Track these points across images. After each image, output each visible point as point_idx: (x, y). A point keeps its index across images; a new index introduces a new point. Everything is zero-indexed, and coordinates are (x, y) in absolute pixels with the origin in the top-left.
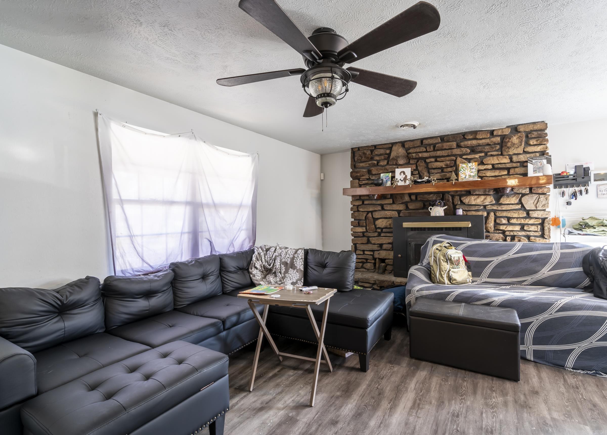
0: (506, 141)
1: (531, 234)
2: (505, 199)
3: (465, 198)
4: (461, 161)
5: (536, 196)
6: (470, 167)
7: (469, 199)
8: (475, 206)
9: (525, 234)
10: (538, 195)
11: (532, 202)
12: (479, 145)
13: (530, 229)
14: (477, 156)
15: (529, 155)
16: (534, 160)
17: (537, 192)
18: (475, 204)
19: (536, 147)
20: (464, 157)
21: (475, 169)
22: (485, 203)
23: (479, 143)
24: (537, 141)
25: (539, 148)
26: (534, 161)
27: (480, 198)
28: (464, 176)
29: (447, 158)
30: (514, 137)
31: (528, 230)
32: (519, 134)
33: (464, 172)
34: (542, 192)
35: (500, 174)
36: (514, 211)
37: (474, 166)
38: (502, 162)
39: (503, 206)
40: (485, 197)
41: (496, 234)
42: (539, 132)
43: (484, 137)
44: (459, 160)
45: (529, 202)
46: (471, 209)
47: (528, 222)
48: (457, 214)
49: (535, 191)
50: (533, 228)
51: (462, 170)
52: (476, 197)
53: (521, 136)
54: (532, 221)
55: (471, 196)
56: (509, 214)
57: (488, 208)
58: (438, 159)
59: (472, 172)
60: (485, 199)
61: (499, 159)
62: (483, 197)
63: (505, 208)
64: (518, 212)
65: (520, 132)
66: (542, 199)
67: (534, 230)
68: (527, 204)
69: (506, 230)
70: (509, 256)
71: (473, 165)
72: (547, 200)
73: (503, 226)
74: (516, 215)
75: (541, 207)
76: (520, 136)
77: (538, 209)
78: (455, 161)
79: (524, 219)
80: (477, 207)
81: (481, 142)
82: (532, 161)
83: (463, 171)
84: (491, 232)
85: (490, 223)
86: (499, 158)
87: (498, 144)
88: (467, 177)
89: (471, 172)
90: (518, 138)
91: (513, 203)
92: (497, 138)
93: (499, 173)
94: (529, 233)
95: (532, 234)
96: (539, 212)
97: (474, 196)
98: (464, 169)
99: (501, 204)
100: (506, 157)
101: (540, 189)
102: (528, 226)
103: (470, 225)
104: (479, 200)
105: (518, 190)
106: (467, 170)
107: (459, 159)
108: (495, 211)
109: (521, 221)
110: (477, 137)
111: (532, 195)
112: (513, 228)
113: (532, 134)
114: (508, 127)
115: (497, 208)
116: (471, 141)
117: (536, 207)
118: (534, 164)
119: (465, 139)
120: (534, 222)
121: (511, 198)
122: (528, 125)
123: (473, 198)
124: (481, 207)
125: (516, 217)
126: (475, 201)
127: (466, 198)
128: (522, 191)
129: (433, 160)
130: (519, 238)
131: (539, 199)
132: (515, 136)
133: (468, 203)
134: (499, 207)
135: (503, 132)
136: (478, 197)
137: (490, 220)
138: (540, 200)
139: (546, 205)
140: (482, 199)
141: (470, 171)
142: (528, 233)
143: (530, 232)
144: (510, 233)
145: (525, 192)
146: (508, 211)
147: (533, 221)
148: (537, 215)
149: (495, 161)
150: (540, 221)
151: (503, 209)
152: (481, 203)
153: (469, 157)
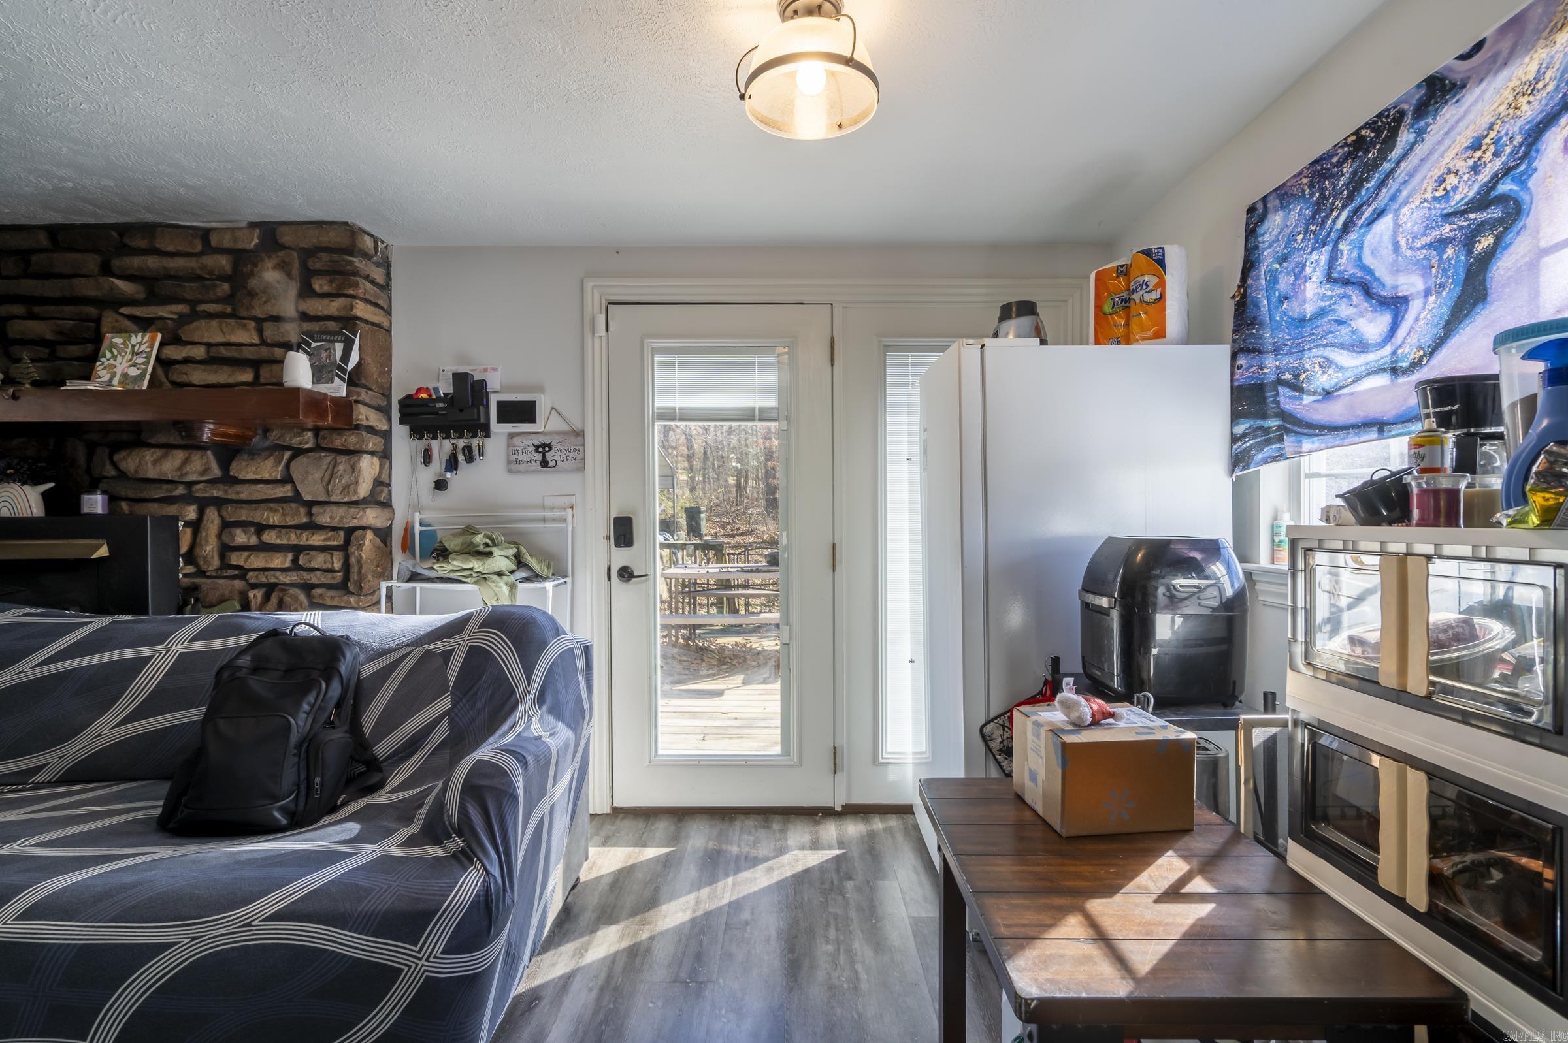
0: (245, 270)
1: (314, 578)
2: (244, 464)
3: (124, 453)
4: (116, 324)
5: (328, 458)
6: (133, 346)
7: (138, 460)
8: (158, 485)
9: (299, 581)
10: (332, 456)
11: (318, 476)
12: (169, 276)
13: (314, 564)
14: (164, 311)
15: (309, 324)
16: (315, 341)
17: (331, 446)
18: (156, 477)
19: (326, 301)
20: (123, 310)
21: (145, 355)
22: (187, 473)
23: (165, 268)
24: (331, 282)
25: (334, 307)
26: (314, 345)
27: (170, 458)
28: (107, 378)
29: (68, 309)
30: (267, 260)
31: (308, 565)
32: (281, 254)
33: (112, 361)
34: (343, 445)
35: (231, 380)
36: (272, 505)
37: (146, 345)
38: (234, 338)
39: (238, 488)
40: (186, 455)
41: (221, 581)
42: (335, 257)
43: (180, 248)
44: (109, 320)
45: (310, 478)
46: (145, 495)
47: (307, 540)
48: (82, 512)
49: (326, 441)
50: (319, 560)
51: (109, 355)
52: (159, 452)
53: (286, 260)
54: (317, 539)
55: (144, 449)
56: (258, 513)
57: (197, 491)
58: (37, 309)
59: (134, 365)
60: (186, 461)
61: (225, 329)
62: (180, 455)
63: (245, 493)
64: (283, 509)
65: (283, 247)
66: (341, 467)
67: (325, 567)
68: (306, 482)
69: (247, 566)
70: (21, 672)
71: (144, 341)
72: (353, 471)
73: (239, 553)
74: (275, 519)
75: (339, 492)
76: (284, 261)
77: (333, 499)
78: (98, 321)
79: (298, 532)
80: (165, 486)
81: (172, 265)
82: (309, 345)
83: (108, 360)
84: (208, 574)
85: (203, 543)
86: (224, 325)
87: (223, 278)
88: (115, 381)
89: (131, 363)
90: (279, 265)
91: (266, 476)
92: (219, 256)
93: (230, 375)
94: (308, 577)
95: (315, 581)
96: (334, 508)
97: (153, 450)
98: (115, 352)
99: (236, 481)
100: (244, 326)
101: (339, 435)
102: (308, 554)
103: (103, 551)
104: (169, 465)
105: (280, 437)
106: (123, 357)
107: (109, 318)
108: (219, 503)
109: (290, 537)
110: (158, 245)
111: (318, 455)
112: (266, 561)
113: (318, 258)
114: (252, 225)
115: (226, 492)
116: (143, 258)
117: (329, 496)
118: (313, 354)
119: (124, 249)
120: (324, 540)
121: (259, 461)
122: (305, 226)
123: (149, 455)
124: (176, 489)
125: (277, 523)
126: (158, 468)
127: (128, 455)
128: (291, 440)
129: (18, 309)
130: (281, 594)
131: (334, 467)
132: (269, 257)
133: (136, 471)
134: (230, 492)
135: (235, 240)
136: (165, 456)
137: (204, 534)
138: (336, 470)
139: (352, 488)
140: (178, 463)
141: (131, 360)
142: (306, 576)
143: (312, 575)
144: (257, 577)
145: (300, 444)
146: (254, 506)
147: (322, 537)
148: (328, 520)
149: (212, 332)
150: (339, 541)
151: (243, 496)
152: (174, 474)
153: (137, 311)
